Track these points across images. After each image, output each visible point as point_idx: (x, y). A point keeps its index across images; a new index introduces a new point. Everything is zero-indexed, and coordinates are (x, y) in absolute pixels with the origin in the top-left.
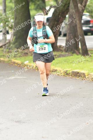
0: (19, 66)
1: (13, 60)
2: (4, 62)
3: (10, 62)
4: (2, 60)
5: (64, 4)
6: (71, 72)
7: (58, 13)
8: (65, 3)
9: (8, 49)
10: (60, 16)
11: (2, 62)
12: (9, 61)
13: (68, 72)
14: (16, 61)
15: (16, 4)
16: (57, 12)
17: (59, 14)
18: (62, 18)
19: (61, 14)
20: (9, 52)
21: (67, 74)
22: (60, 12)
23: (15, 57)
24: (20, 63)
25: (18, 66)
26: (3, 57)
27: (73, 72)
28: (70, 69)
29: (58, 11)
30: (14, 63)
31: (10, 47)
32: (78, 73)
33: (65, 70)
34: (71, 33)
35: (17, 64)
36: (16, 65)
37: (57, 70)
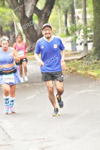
0: (94, 79)
1: (90, 72)
2: (80, 74)
3: (86, 74)
4: (79, 73)
9: (87, 60)
11: (79, 75)
12: (86, 73)
14: (93, 74)
23: (93, 69)
24: (96, 76)
25: (94, 78)
30: (90, 75)
31: (90, 58)
35: (93, 76)
36: (92, 77)
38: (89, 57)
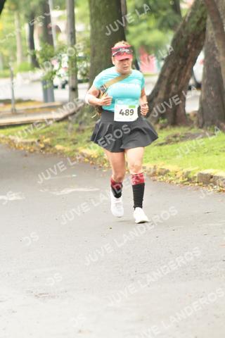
0: (93, 164)
1: (82, 149)
2: (62, 153)
3: (76, 154)
4: (60, 150)
5: (197, 17)
6: (196, 175)
7: (184, 40)
8: (200, 16)
9: (77, 122)
10: (189, 46)
11: (59, 154)
12: (74, 151)
13: (191, 175)
14: (88, 152)
15: (93, 20)
16: (182, 37)
17: (187, 42)
18: (193, 50)
19: (191, 41)
20: (78, 130)
21: (189, 180)
22: (188, 37)
23: (89, 141)
24: (96, 157)
25: (91, 162)
26: (63, 142)
27: (201, 175)
28: (197, 168)
29: (185, 35)
30: (84, 155)
31: (83, 118)
32: (212, 177)
33: (185, 170)
34: (210, 85)
35: (89, 158)
36: (86, 160)
37: (168, 171)
38: (81, 115)
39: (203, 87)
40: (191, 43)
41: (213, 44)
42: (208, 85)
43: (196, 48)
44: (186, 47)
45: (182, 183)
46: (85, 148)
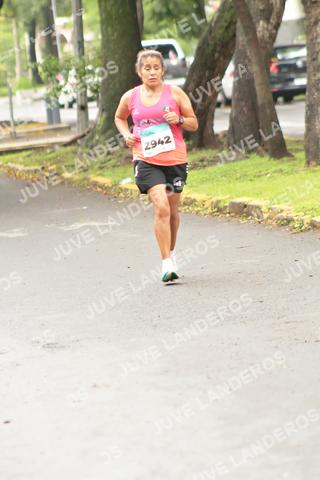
0: (106, 194)
1: (94, 177)
2: (70, 182)
3: (86, 182)
4: (67, 179)
5: (226, 21)
6: (227, 204)
7: (211, 48)
8: (229, 20)
9: (87, 146)
10: (216, 55)
11: (66, 183)
12: (85, 179)
13: (221, 205)
14: (101, 180)
16: (208, 45)
17: (214, 51)
18: (221, 59)
19: (218, 49)
21: (220, 210)
22: (216, 44)
23: (101, 168)
24: (110, 185)
25: (104, 192)
27: (233, 205)
28: (228, 196)
29: (211, 43)
30: (96, 184)
31: (94, 141)
32: (245, 206)
33: (214, 199)
34: (242, 100)
35: (102, 187)
36: (99, 189)
37: (195, 200)
38: (92, 137)
39: (233, 103)
40: (219, 52)
41: (245, 53)
42: (239, 100)
43: (225, 57)
44: (213, 56)
45: (211, 214)
46: (99, 175)
